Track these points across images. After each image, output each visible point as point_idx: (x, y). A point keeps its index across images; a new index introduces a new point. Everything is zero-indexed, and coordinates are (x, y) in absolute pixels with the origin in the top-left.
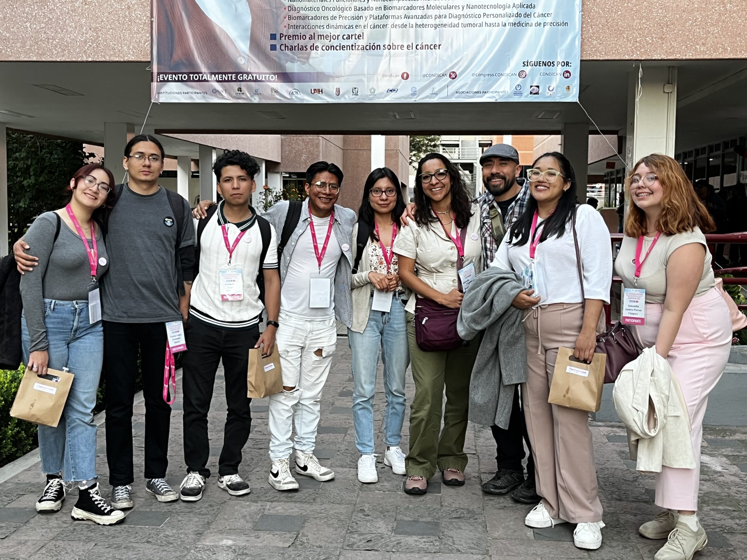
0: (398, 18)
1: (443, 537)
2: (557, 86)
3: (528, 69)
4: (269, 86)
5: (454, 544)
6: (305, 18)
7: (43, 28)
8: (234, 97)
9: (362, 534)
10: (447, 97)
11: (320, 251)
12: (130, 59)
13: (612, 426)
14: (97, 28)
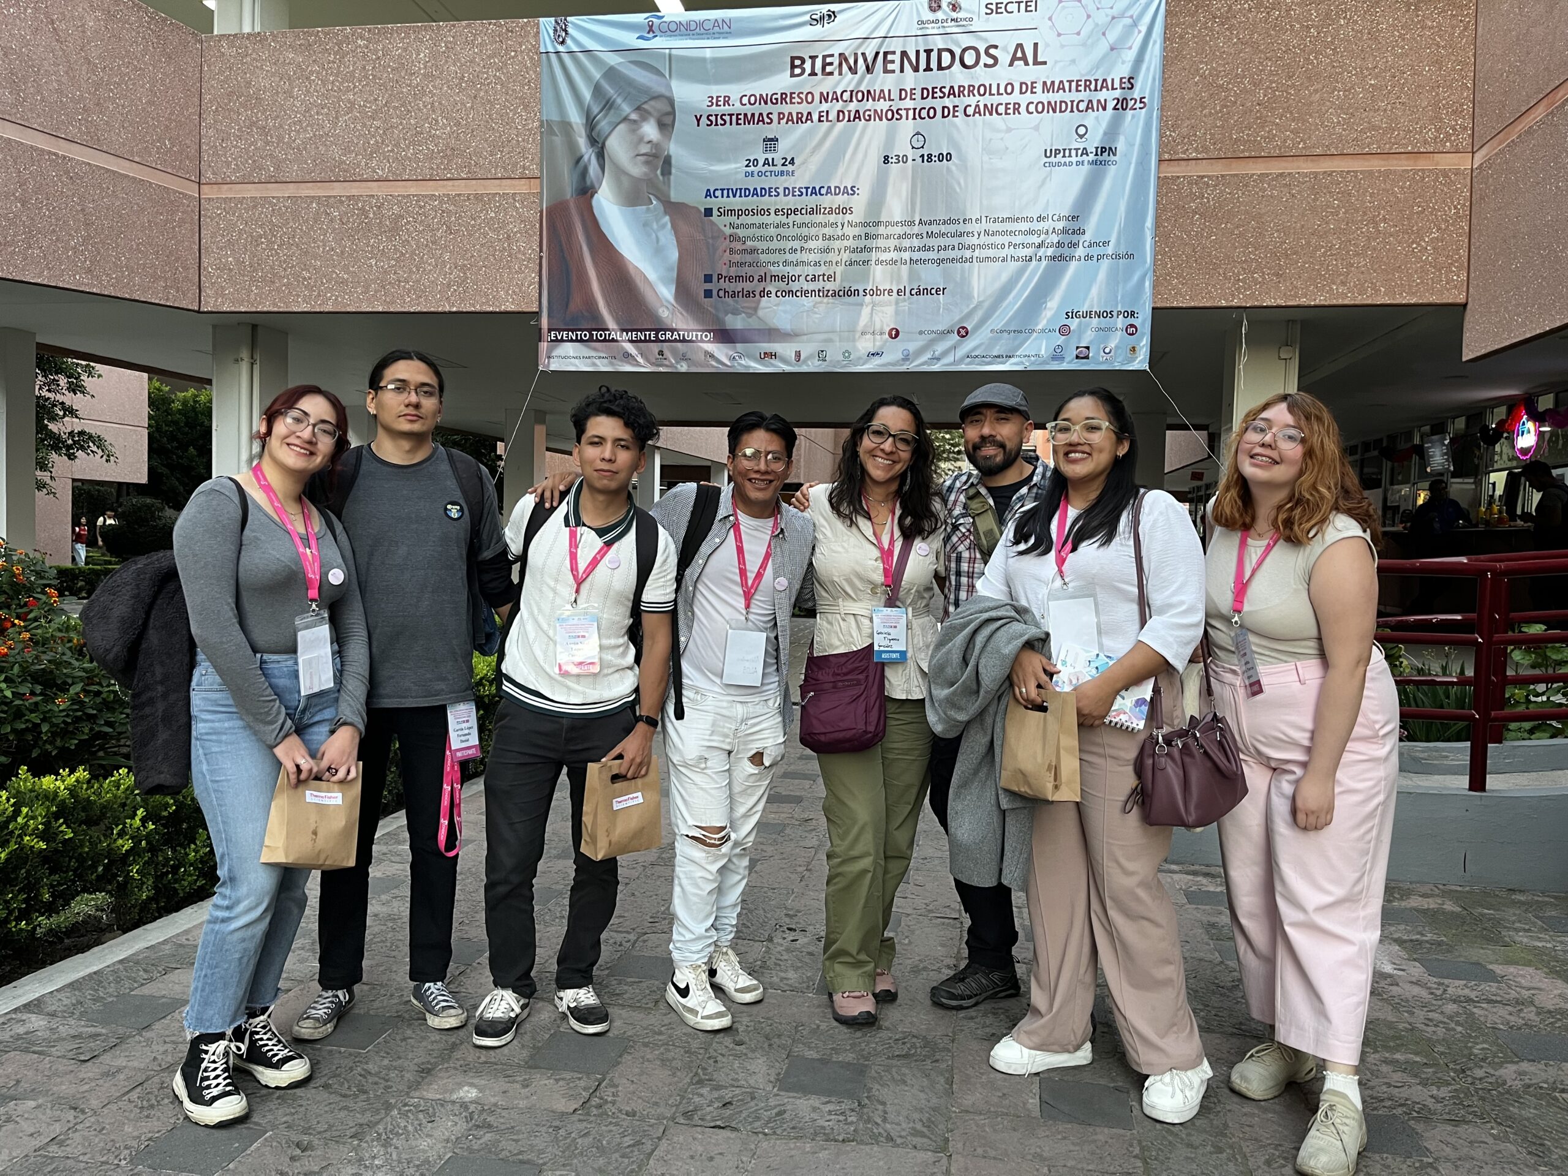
0: (884, 251)
1: (866, 1101)
2: (1117, 347)
3: (1074, 324)
4: (701, 348)
5: (885, 1120)
6: (753, 251)
7: (393, 266)
8: (652, 364)
9: (718, 1088)
10: (954, 363)
11: (750, 582)
12: (509, 309)
13: (1195, 873)
14: (465, 265)
